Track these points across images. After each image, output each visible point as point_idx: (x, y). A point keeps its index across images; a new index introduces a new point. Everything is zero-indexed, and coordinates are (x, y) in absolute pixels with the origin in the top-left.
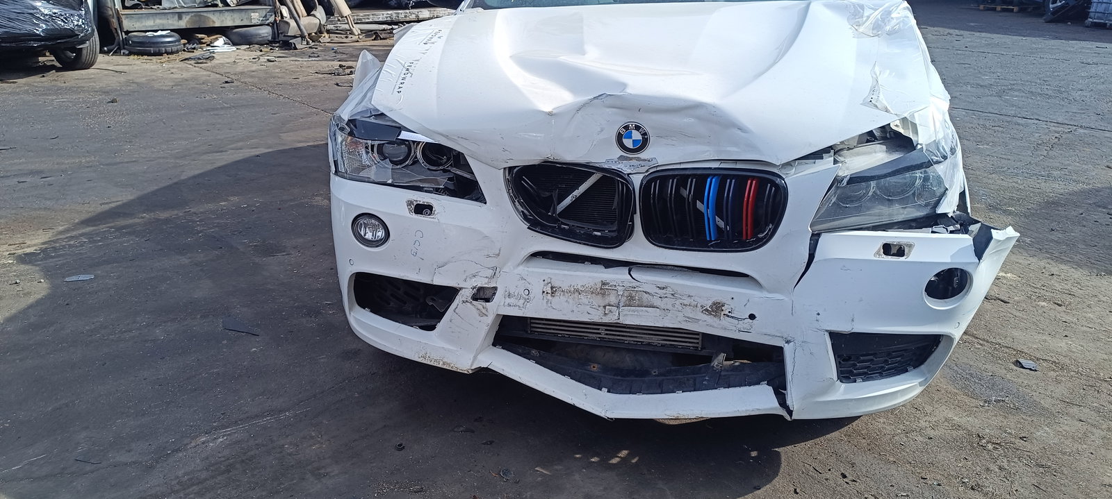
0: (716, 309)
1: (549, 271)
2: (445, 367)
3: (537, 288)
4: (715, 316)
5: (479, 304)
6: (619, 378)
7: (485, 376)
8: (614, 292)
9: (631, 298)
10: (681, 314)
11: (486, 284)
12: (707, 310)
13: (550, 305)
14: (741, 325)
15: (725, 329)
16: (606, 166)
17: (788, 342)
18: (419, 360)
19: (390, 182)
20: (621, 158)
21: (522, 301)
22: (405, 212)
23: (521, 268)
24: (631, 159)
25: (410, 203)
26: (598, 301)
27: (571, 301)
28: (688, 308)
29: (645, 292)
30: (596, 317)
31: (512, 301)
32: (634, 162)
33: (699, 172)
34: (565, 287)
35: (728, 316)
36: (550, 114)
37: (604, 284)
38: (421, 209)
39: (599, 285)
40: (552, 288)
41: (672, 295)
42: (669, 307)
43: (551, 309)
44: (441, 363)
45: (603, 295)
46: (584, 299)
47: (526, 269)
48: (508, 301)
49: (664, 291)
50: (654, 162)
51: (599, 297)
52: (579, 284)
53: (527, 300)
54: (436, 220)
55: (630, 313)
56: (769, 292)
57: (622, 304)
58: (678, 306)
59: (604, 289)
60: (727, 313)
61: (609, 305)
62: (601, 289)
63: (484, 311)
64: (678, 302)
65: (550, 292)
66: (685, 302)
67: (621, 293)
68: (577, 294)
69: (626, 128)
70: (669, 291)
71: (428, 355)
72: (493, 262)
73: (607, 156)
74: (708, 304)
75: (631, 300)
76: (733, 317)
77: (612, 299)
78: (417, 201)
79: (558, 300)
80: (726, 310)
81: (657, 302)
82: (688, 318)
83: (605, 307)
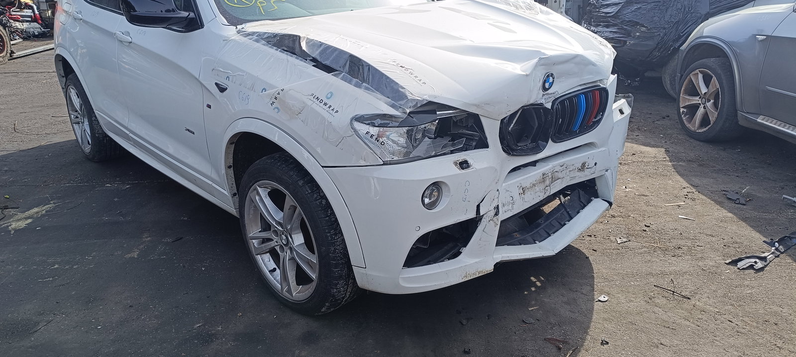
0: (583, 167)
1: (518, 179)
2: (480, 275)
3: (516, 192)
4: (582, 171)
5: (496, 218)
7: (501, 267)
8: (548, 177)
9: (553, 178)
10: (569, 177)
12: (580, 169)
14: (593, 170)
15: (586, 176)
17: (607, 171)
18: (463, 281)
19: (433, 154)
20: (543, 95)
21: (511, 206)
23: (504, 184)
25: (455, 163)
26: (542, 186)
27: (532, 193)
28: (572, 172)
29: (557, 171)
30: (542, 197)
31: (506, 208)
33: (577, 93)
34: (528, 186)
35: (588, 168)
36: (527, 75)
37: (543, 175)
38: (464, 165)
40: (523, 189)
42: (564, 175)
43: (525, 203)
44: (477, 273)
45: (544, 181)
46: (537, 188)
47: (508, 183)
48: (504, 209)
49: (563, 167)
50: (557, 93)
51: (543, 184)
52: (533, 180)
53: (513, 204)
55: (553, 187)
56: (599, 148)
57: (551, 183)
58: (568, 173)
60: (587, 167)
61: (547, 187)
62: (543, 178)
63: (496, 223)
64: (568, 171)
65: (522, 192)
66: (571, 169)
67: (550, 177)
68: (534, 187)
69: (548, 76)
70: (565, 166)
71: (468, 273)
74: (579, 165)
77: (548, 182)
78: (458, 161)
79: (528, 195)
80: (586, 165)
81: (560, 175)
82: (572, 177)
83: (545, 189)
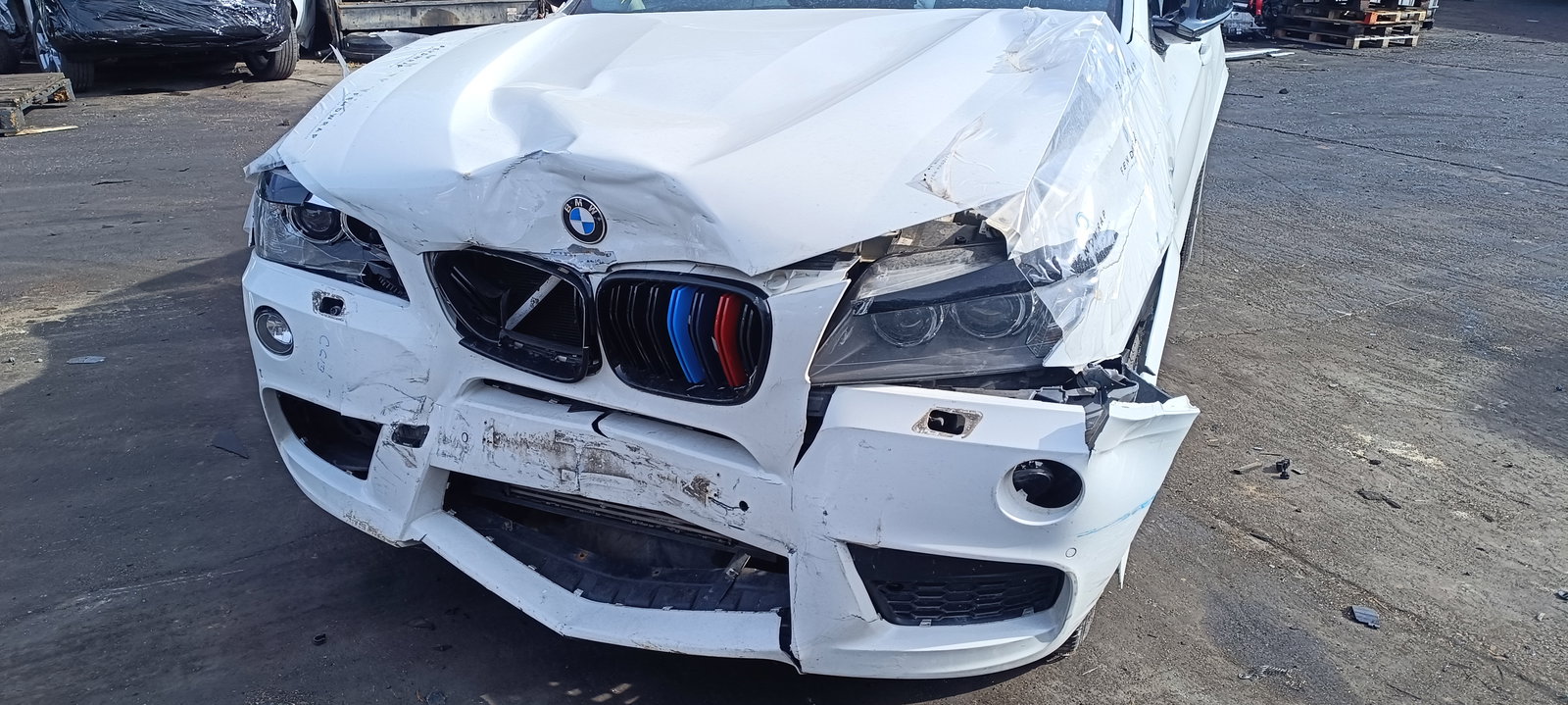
0: (699, 488)
1: (492, 409)
2: (370, 533)
3: (477, 432)
4: (699, 499)
5: (405, 449)
6: (609, 576)
7: (420, 554)
8: (571, 449)
9: (595, 460)
10: (659, 491)
11: (410, 420)
12: (688, 488)
13: (491, 459)
14: (732, 517)
15: (712, 520)
16: (553, 259)
17: (791, 551)
18: (344, 520)
19: (301, 263)
20: (573, 248)
21: (459, 450)
22: (308, 306)
23: (461, 400)
24: (588, 251)
25: (317, 295)
26: (550, 460)
27: (517, 456)
28: (666, 482)
29: (614, 453)
30: (548, 482)
31: (447, 448)
32: (592, 256)
33: (662, 278)
34: (510, 436)
35: (713, 500)
36: (466, 177)
37: (558, 435)
38: (330, 306)
39: (552, 437)
40: (495, 434)
41: (647, 460)
42: (645, 478)
43: (492, 466)
44: (369, 527)
45: (558, 451)
46: (534, 455)
47: (467, 403)
48: (443, 447)
49: (636, 454)
50: (612, 257)
51: (553, 454)
52: (527, 432)
53: (465, 450)
54: (343, 323)
55: (596, 482)
56: (768, 470)
57: (581, 468)
58: (655, 479)
59: (558, 443)
60: (712, 496)
61: (566, 468)
62: (555, 442)
63: (411, 459)
64: (655, 472)
65: (491, 440)
66: (663, 474)
67: (579, 451)
68: (524, 447)
69: (572, 203)
70: (642, 454)
71: (353, 514)
72: (420, 390)
73: (552, 243)
74: (689, 480)
75: (595, 464)
76: (719, 503)
77: (569, 459)
78: (325, 293)
79: (503, 454)
80: (712, 490)
81: (630, 469)
82: (669, 498)
83: (560, 470)
